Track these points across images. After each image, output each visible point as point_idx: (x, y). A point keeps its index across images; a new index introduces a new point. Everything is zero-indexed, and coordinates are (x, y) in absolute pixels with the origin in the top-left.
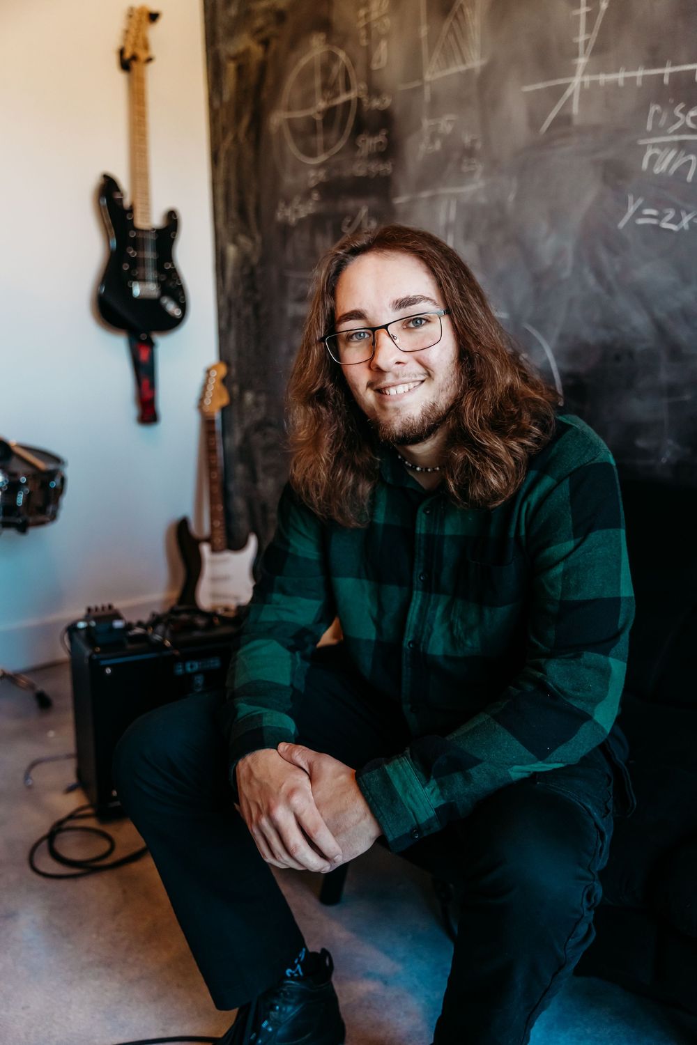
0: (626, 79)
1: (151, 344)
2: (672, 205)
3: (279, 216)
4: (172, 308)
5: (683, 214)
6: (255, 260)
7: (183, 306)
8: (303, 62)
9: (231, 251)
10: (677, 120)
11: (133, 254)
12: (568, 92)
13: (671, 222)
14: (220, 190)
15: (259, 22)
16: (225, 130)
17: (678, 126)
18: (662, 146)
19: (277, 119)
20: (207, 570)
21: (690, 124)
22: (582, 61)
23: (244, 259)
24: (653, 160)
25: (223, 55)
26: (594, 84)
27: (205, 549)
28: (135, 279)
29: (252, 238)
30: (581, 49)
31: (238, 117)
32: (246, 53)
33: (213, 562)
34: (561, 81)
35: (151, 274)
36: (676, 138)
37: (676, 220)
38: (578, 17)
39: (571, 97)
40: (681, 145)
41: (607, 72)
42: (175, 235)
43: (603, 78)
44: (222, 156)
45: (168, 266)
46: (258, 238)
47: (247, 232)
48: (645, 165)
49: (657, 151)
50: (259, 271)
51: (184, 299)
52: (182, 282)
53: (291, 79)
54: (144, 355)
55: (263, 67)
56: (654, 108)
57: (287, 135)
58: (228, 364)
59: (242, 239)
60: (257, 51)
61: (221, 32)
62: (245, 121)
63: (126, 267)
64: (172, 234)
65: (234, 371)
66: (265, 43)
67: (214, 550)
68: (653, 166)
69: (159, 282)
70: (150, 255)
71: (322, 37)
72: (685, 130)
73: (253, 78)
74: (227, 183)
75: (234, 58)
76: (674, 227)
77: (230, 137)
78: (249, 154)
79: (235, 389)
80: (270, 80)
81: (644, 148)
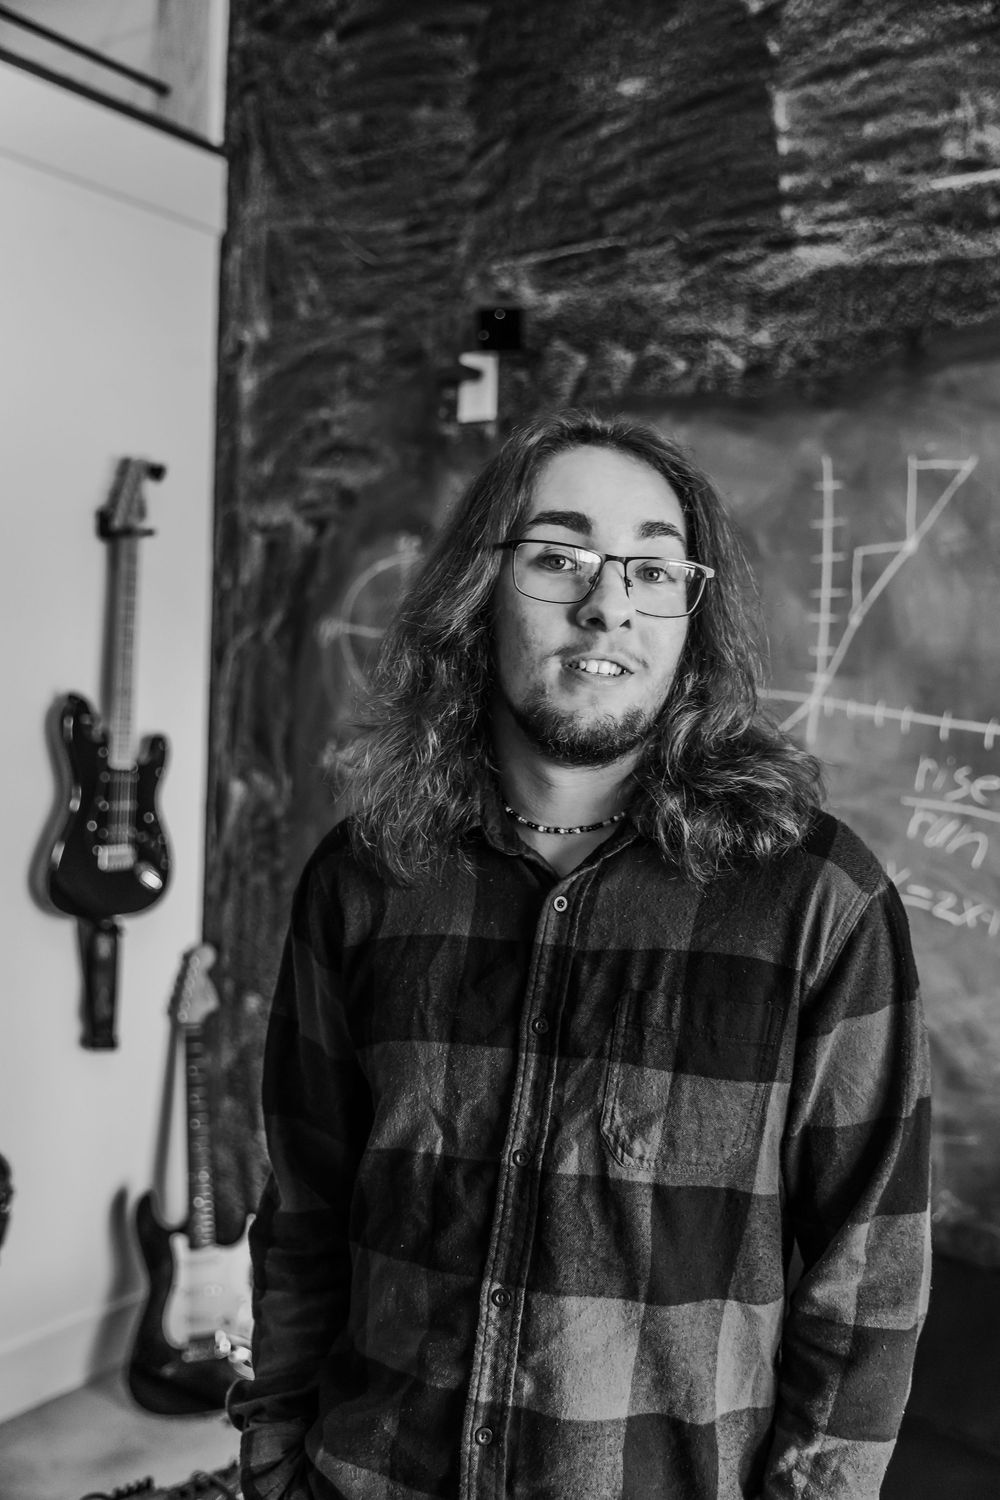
0: (887, 720)
1: (115, 932)
2: (949, 889)
3: (326, 760)
4: (151, 879)
5: (966, 904)
6: (279, 811)
7: (165, 875)
8: (382, 566)
9: (237, 789)
10: (957, 786)
11: (105, 806)
12: (800, 714)
13: (951, 910)
14: (224, 701)
15: (310, 494)
16: (239, 623)
17: (959, 794)
18: (939, 814)
19: (331, 629)
20: (183, 1278)
21: (978, 797)
22: (822, 679)
23: (258, 807)
24: (924, 827)
25: (244, 521)
26: (840, 714)
27: (180, 1243)
28: (104, 842)
29: (277, 781)
30: (821, 664)
31: (264, 611)
32: (286, 529)
33: (192, 1264)
34: (789, 696)
35: (125, 831)
36: (959, 809)
37: (959, 909)
38: (816, 625)
39: (804, 720)
40: (965, 819)
41: (859, 700)
42: (160, 772)
43: (853, 708)
44: (230, 653)
45: (149, 818)
46: (287, 783)
47: (268, 768)
48: (912, 829)
49: (930, 818)
50: (284, 829)
51: (167, 865)
52: (166, 841)
53: (360, 583)
54: (103, 946)
55: (311, 556)
56: (926, 765)
57: (348, 655)
58: (218, 948)
59: (258, 778)
60: (303, 532)
61: (242, 490)
62: (276, 619)
63: (92, 826)
64: (157, 772)
65: (227, 958)
66: (320, 525)
67: (194, 1245)
68: (924, 835)
69: (135, 843)
70: (126, 805)
71: (416, 543)
72: (967, 800)
73: (294, 564)
74: (237, 694)
75: (264, 530)
76: (953, 918)
77: (247, 633)
78: (279, 665)
79: (229, 986)
80: (323, 574)
81: (912, 810)
